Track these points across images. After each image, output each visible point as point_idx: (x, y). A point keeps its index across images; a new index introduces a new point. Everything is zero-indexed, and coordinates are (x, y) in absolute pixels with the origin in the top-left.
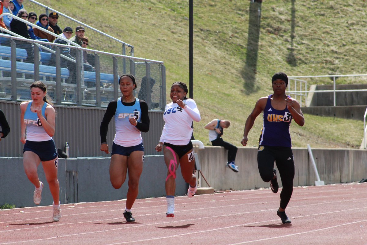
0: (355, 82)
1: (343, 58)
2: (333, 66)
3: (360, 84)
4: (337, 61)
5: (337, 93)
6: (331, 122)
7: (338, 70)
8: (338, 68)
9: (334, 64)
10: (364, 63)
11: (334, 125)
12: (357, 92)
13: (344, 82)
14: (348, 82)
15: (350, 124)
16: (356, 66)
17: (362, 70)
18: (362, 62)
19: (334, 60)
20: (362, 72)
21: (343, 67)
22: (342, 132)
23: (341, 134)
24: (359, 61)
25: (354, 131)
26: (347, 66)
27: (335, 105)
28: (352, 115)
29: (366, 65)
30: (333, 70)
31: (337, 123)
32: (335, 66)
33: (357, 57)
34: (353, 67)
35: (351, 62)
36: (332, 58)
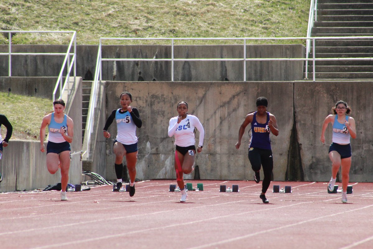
0: (40, 41)
1: (23, 5)
2: (9, 16)
3: (48, 44)
4: (13, 10)
5: (12, 56)
6: (4, 100)
7: (15, 23)
8: (16, 19)
9: (9, 14)
10: (54, 13)
11: (8, 104)
12: (43, 56)
13: (24, 41)
14: (31, 41)
15: (32, 103)
16: (42, 18)
17: (51, 24)
18: (51, 12)
19: (10, 7)
20: (50, 27)
21: (24, 18)
22: (20, 116)
23: (19, 119)
24: (47, 10)
25: (38, 114)
26: (28, 17)
27: (10, 75)
28: (36, 90)
29: (56, 16)
30: (8, 22)
31: (13, 102)
32: (12, 16)
33: (43, 5)
34: (38, 19)
35: (35, 12)
36: (7, 5)
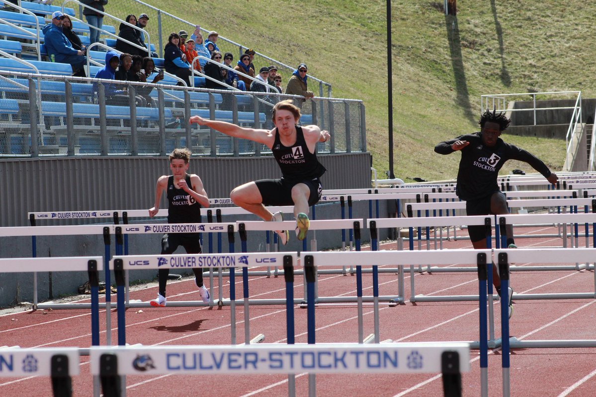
0: (554, 97)
1: (542, 72)
2: (532, 80)
3: (560, 99)
4: (535, 76)
5: (537, 111)
6: (531, 142)
7: (537, 85)
8: (537, 83)
9: (532, 79)
10: (564, 77)
11: (535, 145)
12: (557, 110)
13: (544, 97)
14: (548, 97)
15: (551, 144)
16: (555, 81)
17: (562, 85)
18: (562, 76)
19: (533, 74)
20: (562, 87)
21: (543, 82)
22: (543, 153)
23: (543, 155)
24: (559, 74)
25: (556, 152)
26: (546, 81)
27: (535, 124)
28: (554, 134)
29: (566, 79)
30: (532, 85)
31: (538, 143)
32: (534, 80)
33: (556, 71)
34: (553, 82)
35: (551, 77)
36: (531, 72)
